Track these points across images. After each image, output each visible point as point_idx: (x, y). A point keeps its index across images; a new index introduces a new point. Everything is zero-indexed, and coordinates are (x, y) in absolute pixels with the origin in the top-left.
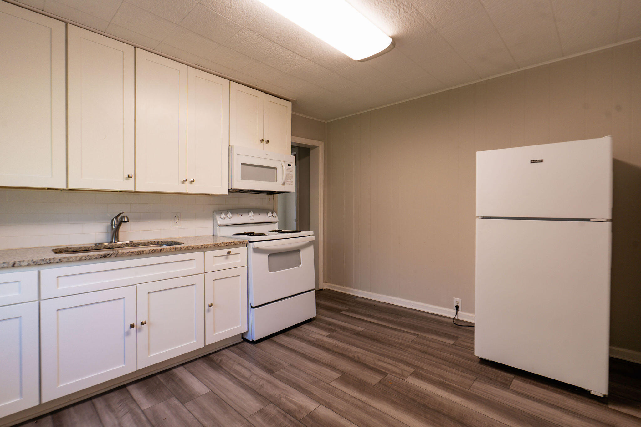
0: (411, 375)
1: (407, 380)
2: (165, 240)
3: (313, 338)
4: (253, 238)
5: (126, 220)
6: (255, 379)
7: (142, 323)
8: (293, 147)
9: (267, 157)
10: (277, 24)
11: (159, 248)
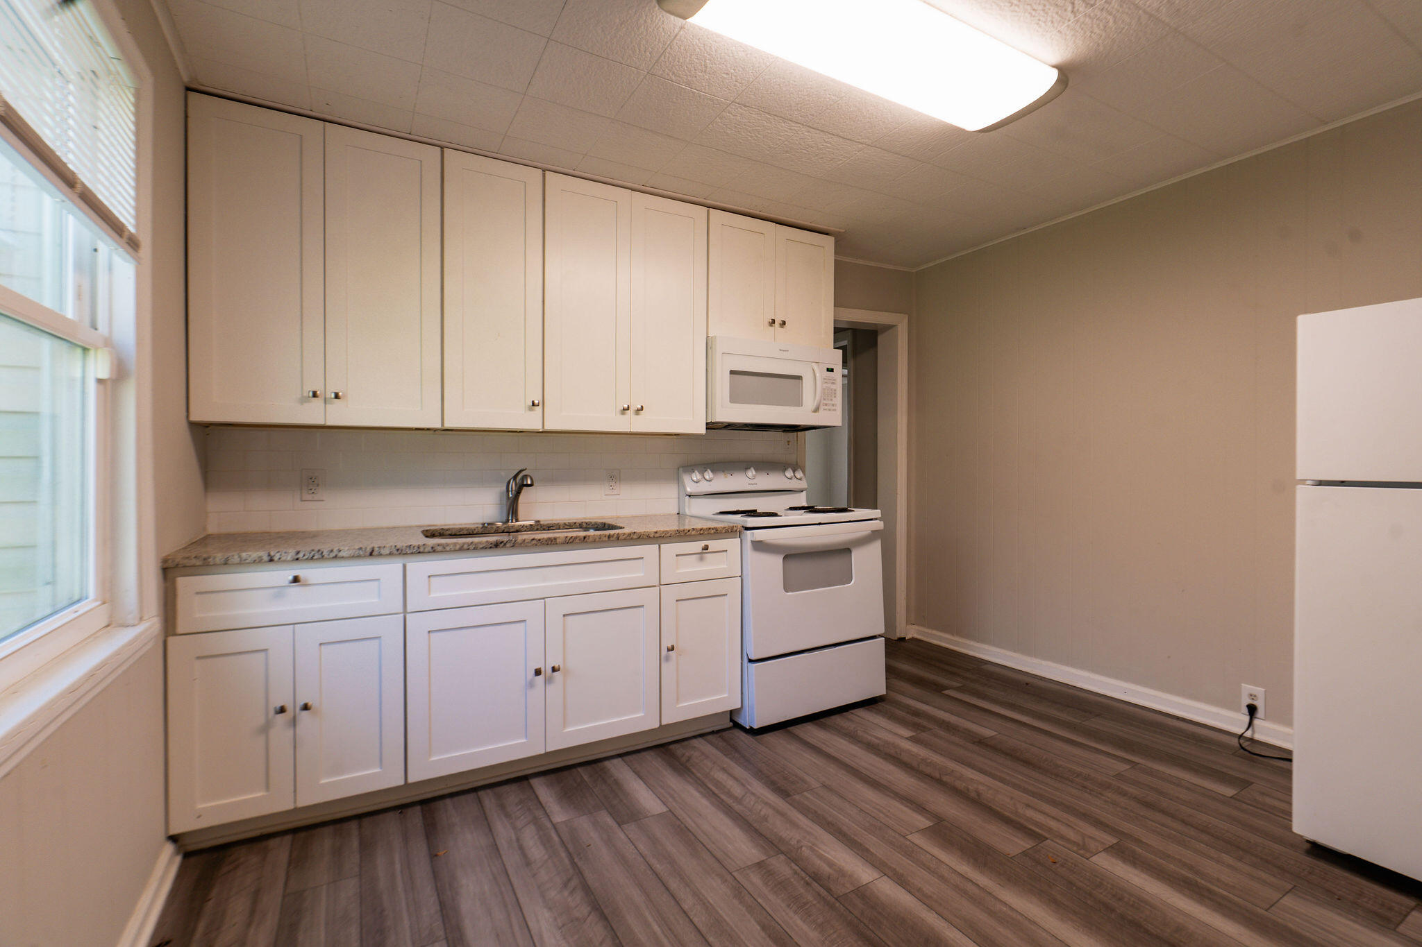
0: (1106, 850)
1: (1094, 859)
2: (593, 521)
3: (877, 738)
4: (752, 521)
5: (529, 482)
6: (752, 803)
7: (554, 669)
8: (838, 331)
9: (785, 355)
10: (796, 85)
11: (582, 534)
